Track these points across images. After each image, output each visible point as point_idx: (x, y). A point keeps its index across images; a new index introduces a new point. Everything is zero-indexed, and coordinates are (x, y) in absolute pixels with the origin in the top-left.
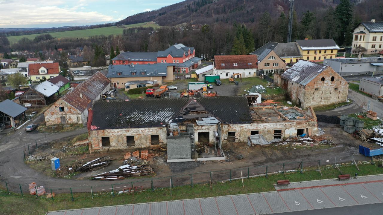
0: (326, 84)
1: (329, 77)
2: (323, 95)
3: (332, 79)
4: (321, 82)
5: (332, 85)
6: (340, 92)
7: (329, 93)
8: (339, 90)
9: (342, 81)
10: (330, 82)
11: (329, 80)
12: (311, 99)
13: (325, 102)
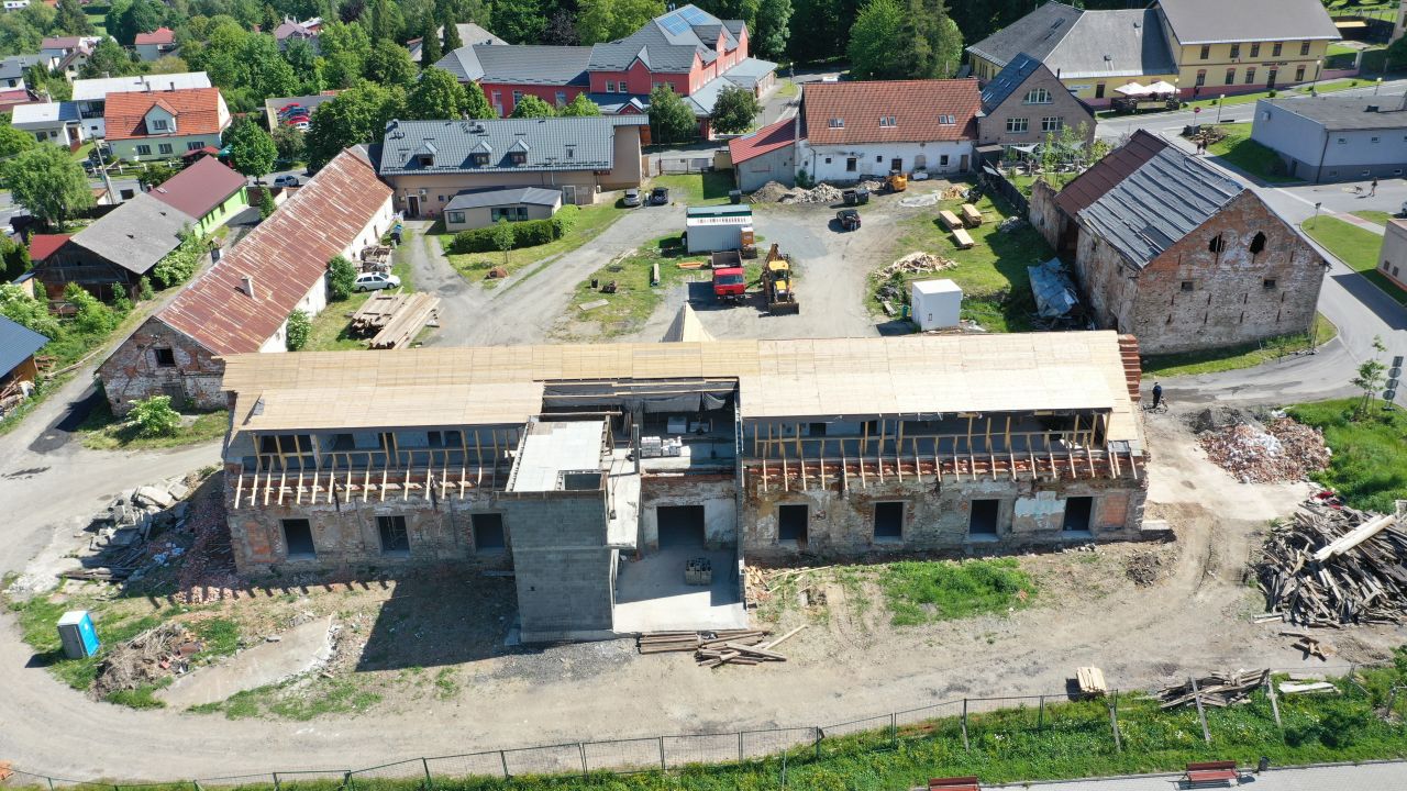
0: (1227, 262)
1: (1243, 234)
2: (1213, 306)
3: (1258, 245)
4: (1206, 256)
5: (1255, 269)
6: (1287, 295)
7: (1239, 300)
8: (1285, 286)
9: (1299, 250)
10: (1245, 255)
11: (1243, 246)
12: (1161, 324)
13: (1218, 335)
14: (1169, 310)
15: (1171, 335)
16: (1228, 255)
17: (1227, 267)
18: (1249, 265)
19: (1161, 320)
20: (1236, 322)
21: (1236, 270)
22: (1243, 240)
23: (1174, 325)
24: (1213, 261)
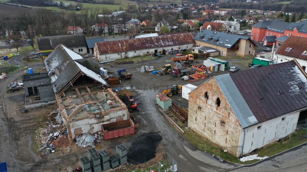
0: (209, 105)
1: (213, 95)
2: (206, 122)
3: (218, 102)
4: (203, 98)
5: (217, 113)
6: (229, 133)
7: (213, 124)
8: (227, 127)
9: (231, 113)
10: (215, 105)
11: (213, 101)
12: (195, 120)
13: (209, 134)
14: (196, 115)
15: (197, 125)
16: (210, 102)
17: (209, 107)
18: (215, 110)
19: (194, 118)
20: (213, 133)
21: (212, 110)
22: (213, 97)
23: (197, 122)
24: (206, 102)
